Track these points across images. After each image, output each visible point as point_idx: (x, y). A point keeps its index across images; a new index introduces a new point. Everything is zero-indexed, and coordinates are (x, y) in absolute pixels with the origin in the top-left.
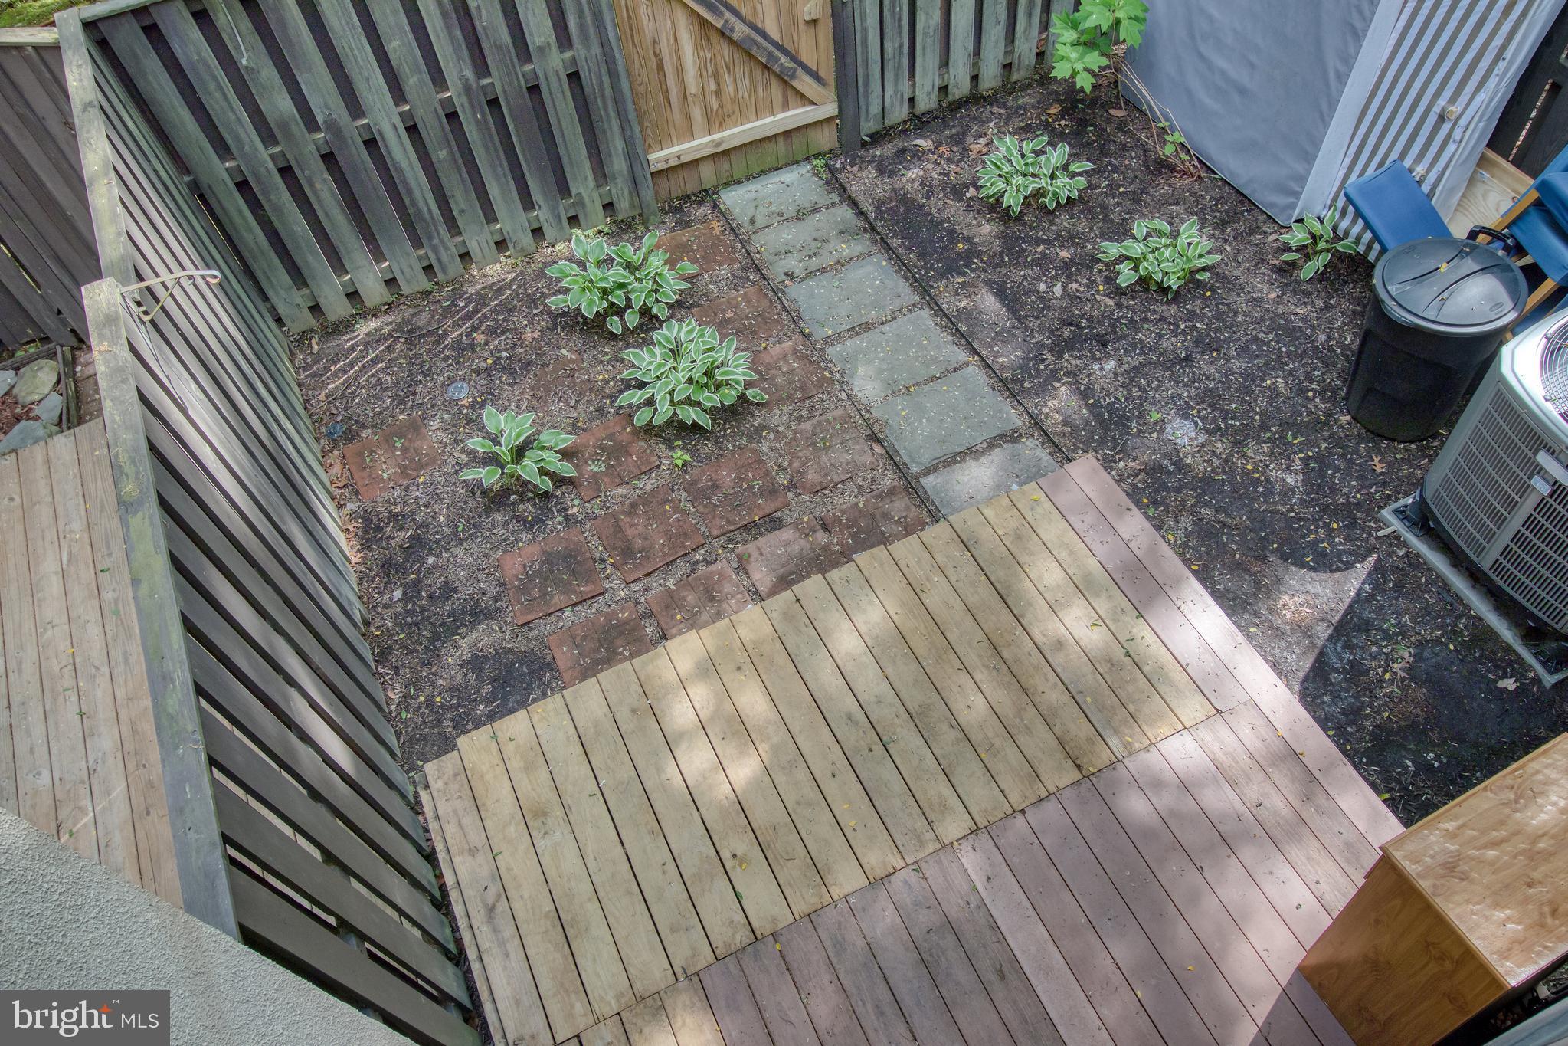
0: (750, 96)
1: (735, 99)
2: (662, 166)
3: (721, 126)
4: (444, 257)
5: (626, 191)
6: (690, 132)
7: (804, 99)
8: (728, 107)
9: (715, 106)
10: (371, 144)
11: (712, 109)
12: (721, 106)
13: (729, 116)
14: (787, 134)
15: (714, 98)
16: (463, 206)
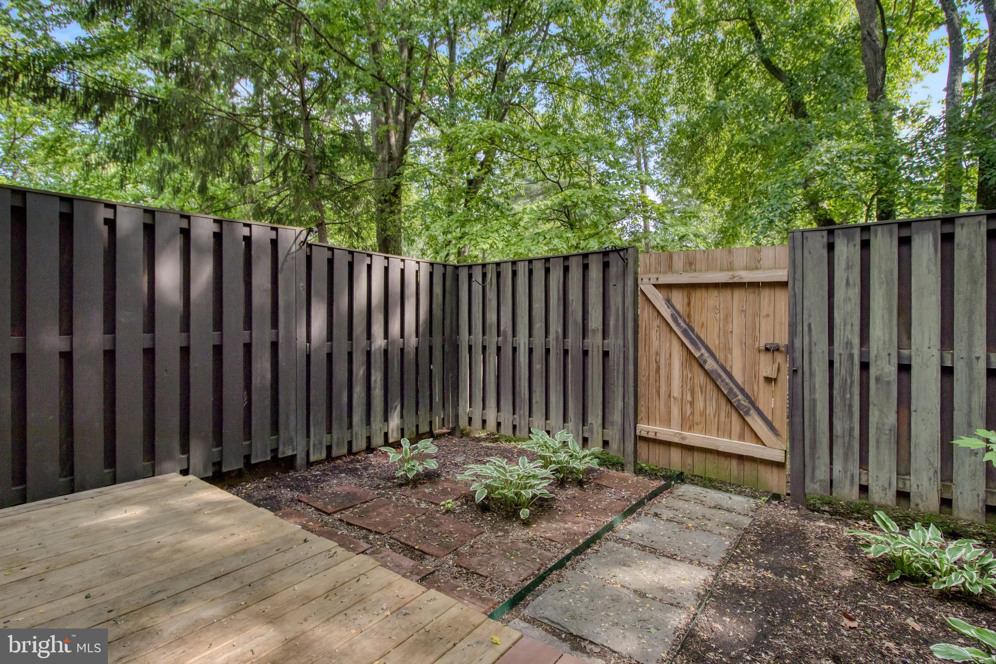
0: (714, 416)
1: (703, 414)
2: (644, 434)
3: (690, 429)
4: (522, 424)
5: (617, 436)
6: (668, 423)
7: (758, 439)
8: (697, 418)
9: (689, 412)
10: (514, 349)
11: (686, 412)
12: (692, 413)
13: (697, 424)
14: (741, 458)
15: (689, 406)
16: (538, 399)
